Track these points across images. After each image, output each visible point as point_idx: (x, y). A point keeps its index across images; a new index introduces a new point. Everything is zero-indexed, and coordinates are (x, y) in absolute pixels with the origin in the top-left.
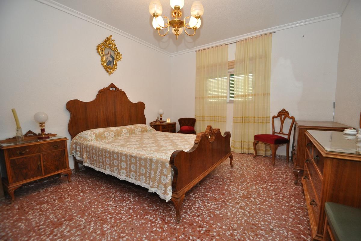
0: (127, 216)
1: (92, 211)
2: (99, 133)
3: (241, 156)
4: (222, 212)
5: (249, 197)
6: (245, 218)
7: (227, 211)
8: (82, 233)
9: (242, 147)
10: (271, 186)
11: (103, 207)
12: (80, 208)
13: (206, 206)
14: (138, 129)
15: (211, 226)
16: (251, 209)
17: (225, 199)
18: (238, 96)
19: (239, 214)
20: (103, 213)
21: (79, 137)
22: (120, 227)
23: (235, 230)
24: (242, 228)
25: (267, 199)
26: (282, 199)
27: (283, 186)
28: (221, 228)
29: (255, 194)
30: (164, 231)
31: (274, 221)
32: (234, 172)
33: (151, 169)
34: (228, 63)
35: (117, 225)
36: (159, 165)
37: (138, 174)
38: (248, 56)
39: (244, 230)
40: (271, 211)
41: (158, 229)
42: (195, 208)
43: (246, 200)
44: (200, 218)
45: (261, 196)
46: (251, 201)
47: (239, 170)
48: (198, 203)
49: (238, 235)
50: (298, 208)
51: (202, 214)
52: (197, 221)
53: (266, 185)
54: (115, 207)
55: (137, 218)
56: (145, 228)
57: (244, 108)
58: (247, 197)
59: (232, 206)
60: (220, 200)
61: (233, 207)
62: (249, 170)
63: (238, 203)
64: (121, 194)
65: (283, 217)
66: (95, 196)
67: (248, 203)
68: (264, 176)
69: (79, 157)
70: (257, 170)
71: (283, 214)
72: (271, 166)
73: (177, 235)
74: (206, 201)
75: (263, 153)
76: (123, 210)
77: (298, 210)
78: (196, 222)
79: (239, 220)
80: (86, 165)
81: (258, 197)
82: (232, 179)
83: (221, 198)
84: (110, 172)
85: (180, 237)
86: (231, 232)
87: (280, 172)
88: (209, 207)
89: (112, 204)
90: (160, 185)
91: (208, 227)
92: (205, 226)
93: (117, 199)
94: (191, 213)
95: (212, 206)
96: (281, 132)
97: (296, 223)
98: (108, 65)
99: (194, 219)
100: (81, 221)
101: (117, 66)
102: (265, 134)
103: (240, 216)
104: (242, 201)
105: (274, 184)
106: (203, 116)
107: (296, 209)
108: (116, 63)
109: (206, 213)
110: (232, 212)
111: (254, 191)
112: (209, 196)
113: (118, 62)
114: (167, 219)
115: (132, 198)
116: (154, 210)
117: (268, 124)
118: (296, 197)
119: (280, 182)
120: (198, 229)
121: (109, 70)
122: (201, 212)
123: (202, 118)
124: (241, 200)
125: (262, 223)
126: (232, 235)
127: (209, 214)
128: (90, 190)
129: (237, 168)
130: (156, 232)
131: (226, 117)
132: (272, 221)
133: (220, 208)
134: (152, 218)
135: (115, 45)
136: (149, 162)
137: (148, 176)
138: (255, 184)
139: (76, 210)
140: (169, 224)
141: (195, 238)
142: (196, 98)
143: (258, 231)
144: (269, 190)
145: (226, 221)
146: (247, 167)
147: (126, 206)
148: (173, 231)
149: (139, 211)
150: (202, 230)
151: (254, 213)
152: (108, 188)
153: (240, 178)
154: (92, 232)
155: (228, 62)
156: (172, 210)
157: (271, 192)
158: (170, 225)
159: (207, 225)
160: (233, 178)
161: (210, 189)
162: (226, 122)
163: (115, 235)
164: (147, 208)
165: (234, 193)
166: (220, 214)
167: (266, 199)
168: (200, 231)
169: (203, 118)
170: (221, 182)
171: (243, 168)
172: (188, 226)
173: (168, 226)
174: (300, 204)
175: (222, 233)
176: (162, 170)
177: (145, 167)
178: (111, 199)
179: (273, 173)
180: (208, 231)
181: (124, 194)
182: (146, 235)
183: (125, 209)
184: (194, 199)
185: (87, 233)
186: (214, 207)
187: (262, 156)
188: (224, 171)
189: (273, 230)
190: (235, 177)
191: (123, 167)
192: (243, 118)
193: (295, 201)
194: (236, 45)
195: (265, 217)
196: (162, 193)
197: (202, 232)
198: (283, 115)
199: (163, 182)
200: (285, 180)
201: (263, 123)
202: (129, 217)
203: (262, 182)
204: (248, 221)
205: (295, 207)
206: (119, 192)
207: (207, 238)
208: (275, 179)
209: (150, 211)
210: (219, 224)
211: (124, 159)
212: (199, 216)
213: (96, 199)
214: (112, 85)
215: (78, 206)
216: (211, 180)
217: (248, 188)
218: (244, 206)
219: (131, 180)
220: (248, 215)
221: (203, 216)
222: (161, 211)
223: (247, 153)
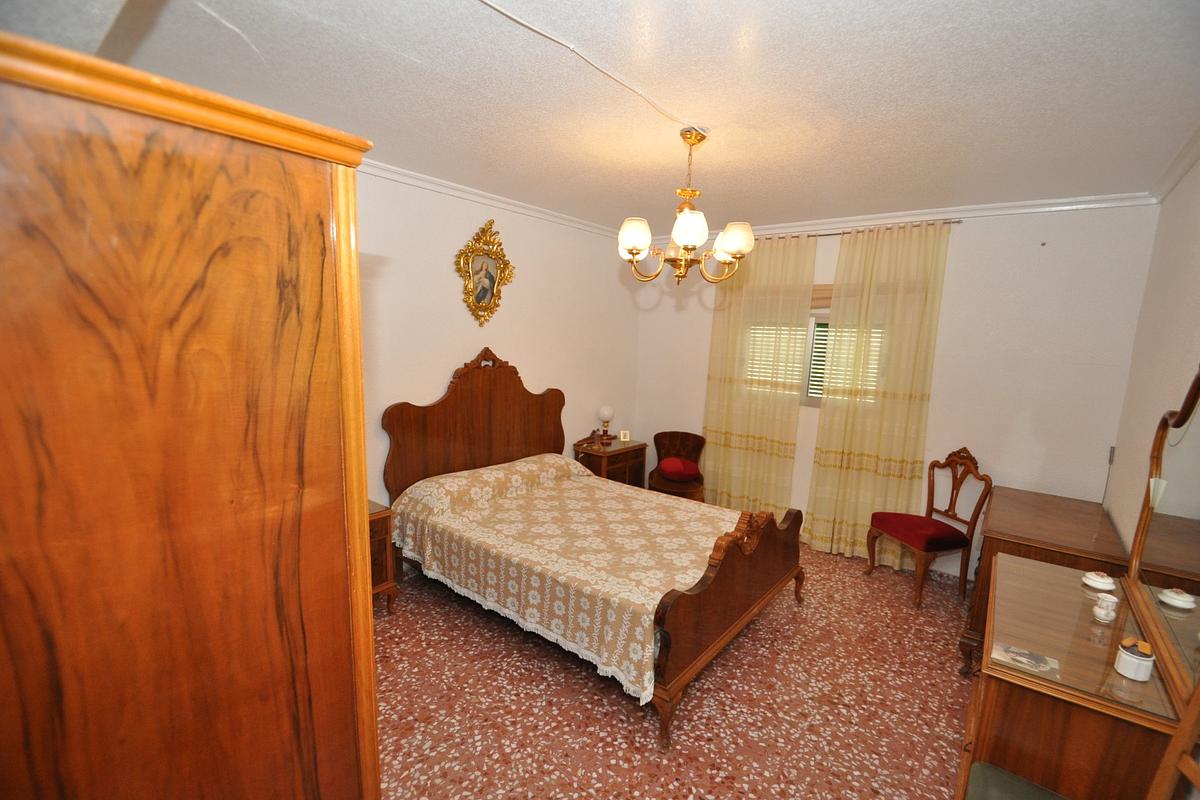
0: (547, 723)
1: (466, 700)
2: (459, 492)
3: (830, 564)
4: (764, 735)
5: (836, 701)
6: (819, 757)
7: (776, 735)
8: (462, 754)
9: (835, 537)
10: (899, 674)
11: (489, 694)
12: (440, 692)
13: (727, 715)
14: (547, 471)
15: (738, 769)
16: (835, 736)
17: (775, 701)
18: (835, 392)
19: (806, 746)
20: (492, 710)
21: (411, 499)
22: (539, 748)
23: (792, 783)
24: (808, 779)
25: (880, 712)
26: (918, 715)
27: (929, 677)
28: (761, 775)
29: (850, 694)
30: (634, 767)
31: (885, 772)
32: (805, 621)
33: (605, 622)
34: (814, 290)
35: (531, 743)
36: (626, 617)
37: (571, 625)
38: (874, 278)
39: (813, 786)
40: (884, 744)
41: (621, 763)
42: (700, 718)
43: (827, 708)
44: (712, 747)
45: (865, 702)
46: (838, 714)
47: (818, 616)
48: (709, 706)
49: (797, 795)
50: (952, 744)
51: (718, 736)
52: (706, 751)
53: (886, 670)
54: (516, 695)
55: (572, 730)
56: (592, 756)
57: (849, 428)
58: (829, 701)
59: (790, 723)
60: (762, 704)
61: (792, 725)
62: (846, 615)
63: (805, 716)
64: (522, 661)
65: (909, 763)
66: (463, 661)
67: (830, 718)
68: (883, 642)
69: (410, 550)
70: (869, 619)
71: (909, 756)
72: (912, 609)
73: (663, 779)
74: (728, 702)
75: (894, 563)
76: (536, 707)
77: (949, 750)
78: (704, 755)
79: (803, 759)
80: (431, 574)
81: (859, 705)
82: (796, 643)
83: (763, 698)
84: (496, 604)
85: (671, 787)
86: (782, 786)
87: (931, 630)
88: (734, 718)
89: (509, 687)
90: (626, 663)
91: (730, 768)
92: (725, 766)
93: (515, 674)
94: (692, 731)
95: (742, 718)
96: (950, 512)
97: (936, 782)
98: (479, 299)
99: (700, 746)
100: (452, 725)
101: (500, 298)
102: (903, 512)
103: (806, 750)
104: (815, 711)
105: (905, 668)
106: (726, 433)
107: (944, 744)
108: (499, 292)
109: (726, 733)
110: (788, 740)
111: (851, 687)
112: (734, 687)
113: (503, 289)
114: (637, 739)
115: (551, 676)
116: (606, 714)
117: (916, 481)
118: (953, 714)
119: (924, 663)
120: (709, 771)
121: (480, 313)
122: (716, 731)
123: (723, 439)
124: (813, 707)
125: (857, 773)
126: (783, 793)
127: (733, 738)
128: (447, 641)
129: (815, 608)
130: (617, 769)
131: (794, 445)
132: (879, 770)
133: (760, 724)
134: (606, 734)
135: (500, 245)
136: (600, 604)
137: (596, 634)
138: (856, 664)
139: (433, 696)
140: (643, 752)
141: (702, 791)
142: (709, 378)
143: (843, 792)
144: (888, 686)
145: (773, 758)
146: (843, 605)
147: (540, 696)
148: (654, 770)
149: (572, 713)
150: (717, 775)
151: (841, 747)
152: (488, 641)
153: (819, 640)
154: (482, 754)
155: (814, 286)
156: (649, 718)
157: (894, 692)
158: (647, 754)
159: (728, 765)
160: (800, 639)
161: (738, 668)
162: (793, 458)
163: (531, 765)
164: (589, 706)
165: (798, 685)
166: (761, 739)
167: (876, 712)
168: (712, 778)
169: (726, 439)
170: (767, 648)
171: (831, 609)
172: (686, 763)
173: (643, 756)
174: (958, 733)
175: (763, 787)
176: (632, 630)
177: (591, 613)
178: (503, 673)
179: (913, 632)
180: (730, 778)
181: (530, 660)
182: (597, 772)
183: (539, 704)
184: (698, 694)
185: (472, 757)
186: (745, 721)
187: (892, 568)
188: (778, 614)
189: (878, 793)
190: (805, 636)
191: (532, 601)
192: (845, 457)
193: (949, 725)
194: (842, 241)
195: (865, 759)
196: (630, 682)
197: (718, 780)
198: (961, 465)
199: (635, 658)
200: (939, 660)
201: (901, 476)
202: (554, 724)
203: (875, 659)
204: (825, 764)
205: (946, 740)
206: (516, 654)
207: (730, 795)
208: (912, 651)
209: (599, 716)
210: (755, 765)
211: (535, 582)
212: (710, 740)
213: (466, 668)
214: (487, 354)
215: (431, 685)
216: (741, 640)
217: (835, 675)
218: (819, 725)
219: (551, 636)
220: (827, 749)
221: (721, 742)
222: (624, 718)
223: (847, 556)
